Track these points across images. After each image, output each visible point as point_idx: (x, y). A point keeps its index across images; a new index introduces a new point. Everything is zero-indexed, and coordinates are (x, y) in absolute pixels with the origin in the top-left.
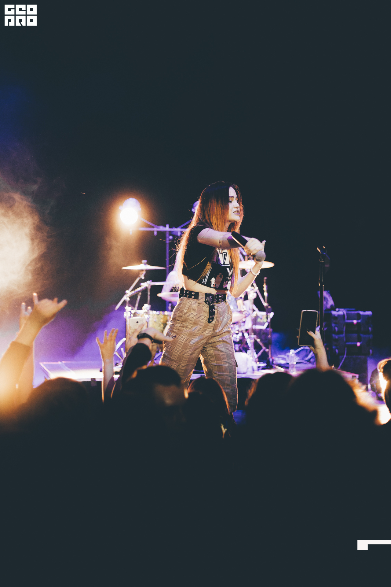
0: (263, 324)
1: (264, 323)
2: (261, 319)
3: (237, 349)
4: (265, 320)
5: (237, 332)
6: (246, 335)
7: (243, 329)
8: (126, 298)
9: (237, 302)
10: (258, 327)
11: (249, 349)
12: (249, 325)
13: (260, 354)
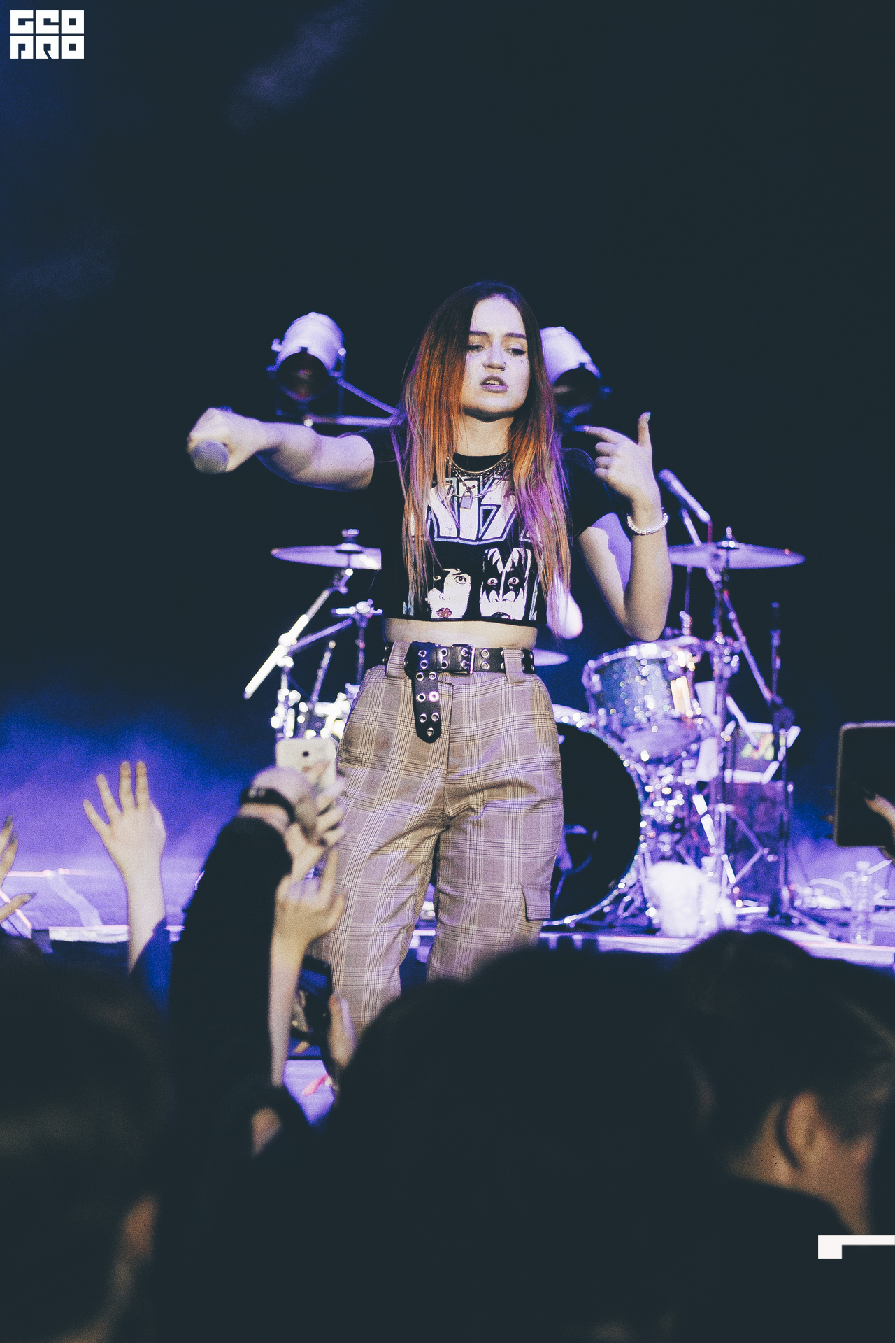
0: (760, 766)
1: (768, 763)
2: (756, 748)
3: (666, 849)
4: (769, 754)
5: (667, 791)
6: (699, 801)
7: (689, 779)
8: (280, 657)
9: (672, 683)
10: (743, 777)
11: (707, 854)
12: (707, 767)
13: (746, 869)
